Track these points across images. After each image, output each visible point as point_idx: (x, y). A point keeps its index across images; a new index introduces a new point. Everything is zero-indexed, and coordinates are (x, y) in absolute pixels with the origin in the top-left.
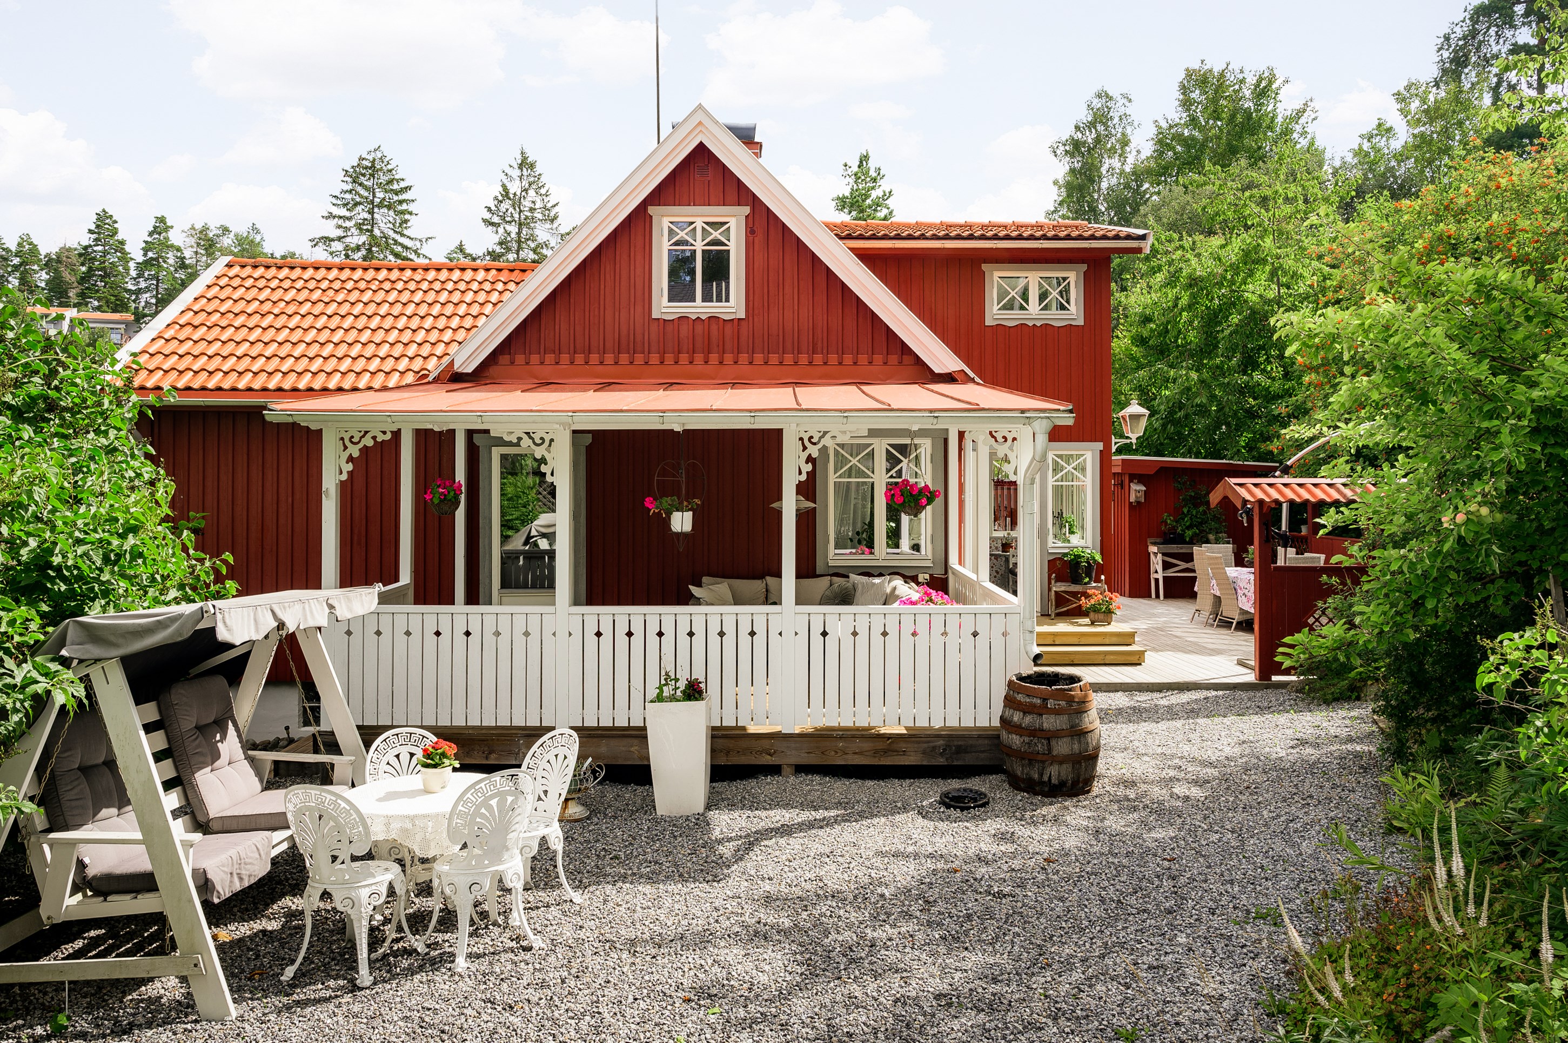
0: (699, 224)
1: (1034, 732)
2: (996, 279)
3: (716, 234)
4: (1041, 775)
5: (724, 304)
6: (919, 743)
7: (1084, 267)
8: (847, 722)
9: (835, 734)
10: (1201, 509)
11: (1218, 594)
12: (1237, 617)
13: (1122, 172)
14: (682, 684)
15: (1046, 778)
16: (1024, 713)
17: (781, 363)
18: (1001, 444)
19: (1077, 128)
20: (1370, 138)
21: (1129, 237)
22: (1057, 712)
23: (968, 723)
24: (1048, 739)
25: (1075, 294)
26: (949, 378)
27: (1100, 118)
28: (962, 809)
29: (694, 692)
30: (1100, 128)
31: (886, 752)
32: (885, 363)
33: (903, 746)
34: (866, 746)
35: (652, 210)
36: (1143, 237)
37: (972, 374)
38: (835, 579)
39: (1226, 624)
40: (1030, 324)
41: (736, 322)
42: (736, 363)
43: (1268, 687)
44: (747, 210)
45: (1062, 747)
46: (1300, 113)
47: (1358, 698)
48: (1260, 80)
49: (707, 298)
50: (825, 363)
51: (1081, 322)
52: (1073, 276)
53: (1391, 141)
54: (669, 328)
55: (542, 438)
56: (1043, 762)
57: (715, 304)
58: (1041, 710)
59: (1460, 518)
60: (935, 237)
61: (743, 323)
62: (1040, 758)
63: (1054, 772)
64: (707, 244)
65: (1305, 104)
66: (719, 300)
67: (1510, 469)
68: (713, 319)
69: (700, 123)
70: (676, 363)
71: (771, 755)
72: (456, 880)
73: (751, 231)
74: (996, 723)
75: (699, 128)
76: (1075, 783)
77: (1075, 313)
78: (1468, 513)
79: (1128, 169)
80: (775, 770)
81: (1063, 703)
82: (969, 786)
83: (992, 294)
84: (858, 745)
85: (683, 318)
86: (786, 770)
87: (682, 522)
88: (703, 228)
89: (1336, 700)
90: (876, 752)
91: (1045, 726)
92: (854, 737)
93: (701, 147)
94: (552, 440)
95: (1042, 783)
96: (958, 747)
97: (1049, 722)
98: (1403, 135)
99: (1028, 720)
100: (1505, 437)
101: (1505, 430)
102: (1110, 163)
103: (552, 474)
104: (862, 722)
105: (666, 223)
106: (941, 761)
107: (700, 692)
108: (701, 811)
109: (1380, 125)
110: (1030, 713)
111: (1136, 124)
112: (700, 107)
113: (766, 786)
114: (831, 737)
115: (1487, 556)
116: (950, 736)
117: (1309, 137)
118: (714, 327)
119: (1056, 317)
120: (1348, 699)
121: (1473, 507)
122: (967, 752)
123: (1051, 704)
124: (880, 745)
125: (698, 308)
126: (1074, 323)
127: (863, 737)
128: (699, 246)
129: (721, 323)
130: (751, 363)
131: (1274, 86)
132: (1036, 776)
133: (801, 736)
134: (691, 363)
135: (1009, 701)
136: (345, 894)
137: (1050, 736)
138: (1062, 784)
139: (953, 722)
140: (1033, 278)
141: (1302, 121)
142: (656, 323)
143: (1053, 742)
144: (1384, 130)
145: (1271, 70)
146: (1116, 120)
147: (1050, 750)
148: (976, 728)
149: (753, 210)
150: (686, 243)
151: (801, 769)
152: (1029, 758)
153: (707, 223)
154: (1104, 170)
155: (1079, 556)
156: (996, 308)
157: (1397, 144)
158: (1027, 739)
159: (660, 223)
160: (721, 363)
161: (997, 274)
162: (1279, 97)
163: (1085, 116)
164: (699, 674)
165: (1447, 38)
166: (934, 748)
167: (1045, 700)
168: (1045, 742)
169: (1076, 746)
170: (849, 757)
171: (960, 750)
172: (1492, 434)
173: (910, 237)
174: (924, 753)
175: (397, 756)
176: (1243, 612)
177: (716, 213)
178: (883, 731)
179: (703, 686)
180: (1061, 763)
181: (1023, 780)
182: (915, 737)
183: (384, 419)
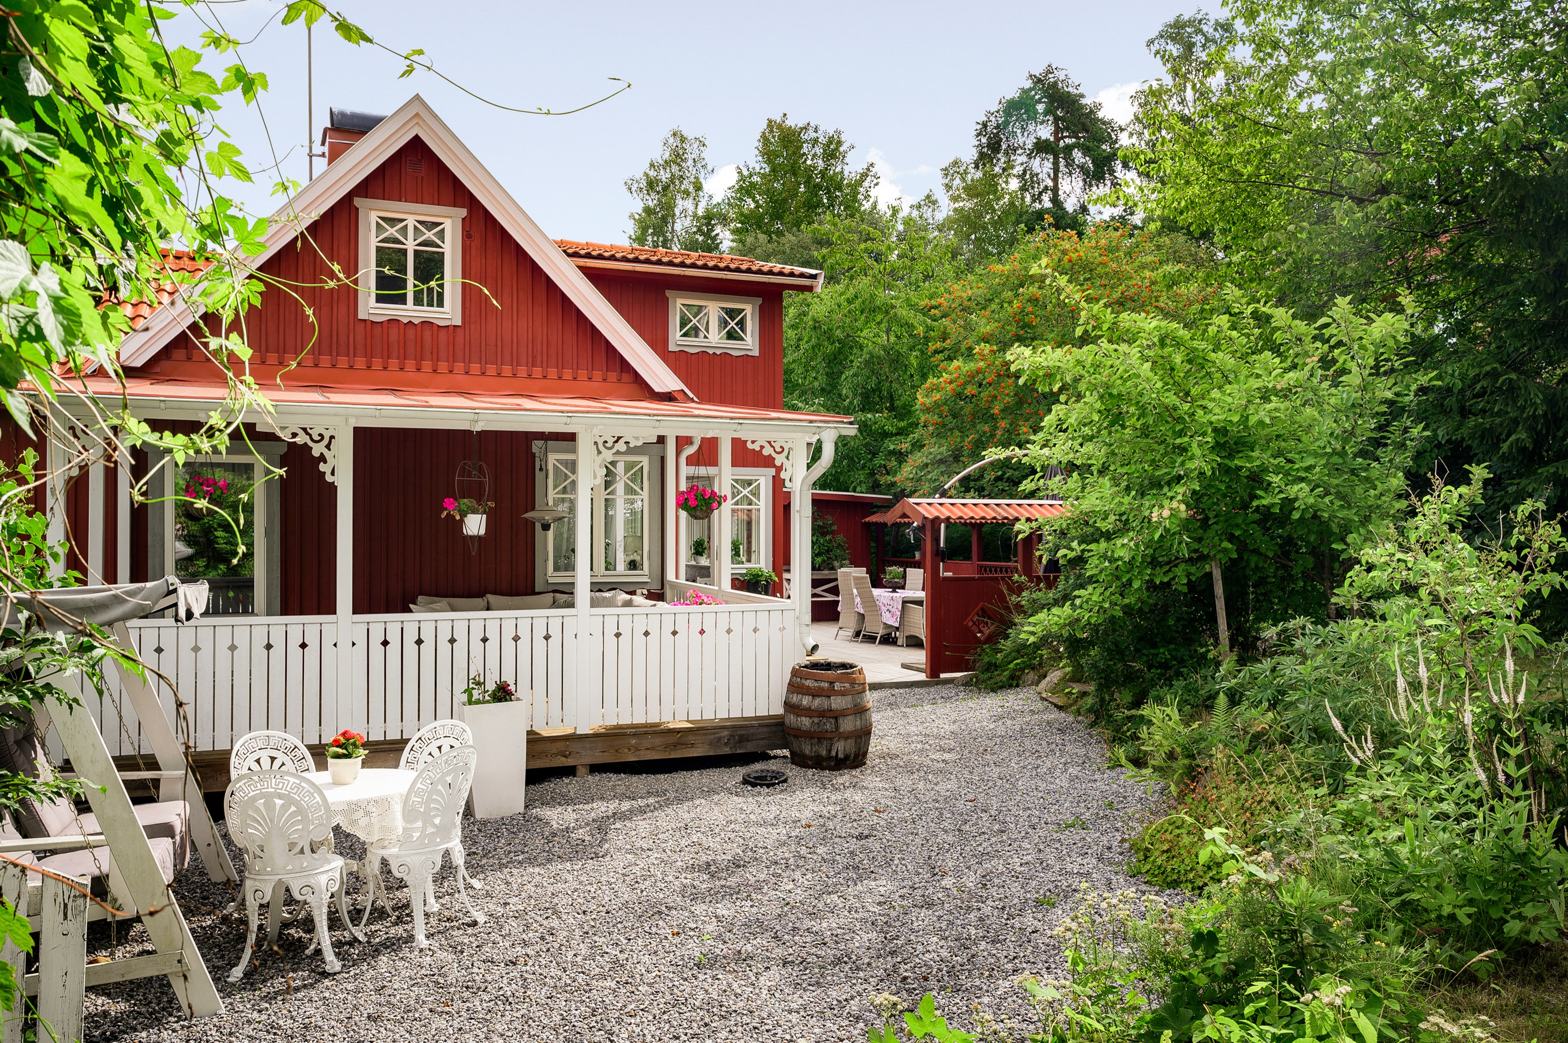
0: (411, 221)
1: (823, 714)
2: (679, 306)
3: (429, 235)
4: (830, 751)
5: (435, 309)
6: (705, 734)
7: (759, 301)
8: (640, 719)
9: (628, 731)
10: (828, 538)
11: (862, 611)
12: (881, 632)
13: (695, 215)
14: (491, 686)
15: (833, 753)
16: (813, 696)
17: (499, 375)
18: (779, 453)
19: (652, 165)
20: (919, 207)
21: (802, 275)
22: (843, 693)
23: (749, 713)
24: (836, 718)
25: (752, 325)
26: (668, 397)
27: (677, 157)
28: (768, 786)
29: (503, 694)
30: (675, 168)
31: (675, 746)
32: (605, 380)
33: (691, 738)
34: (658, 741)
35: (358, 202)
36: (814, 277)
37: (691, 395)
38: (558, 595)
39: (870, 639)
40: (711, 351)
41: (451, 329)
42: (451, 372)
43: (937, 683)
44: (463, 212)
45: (847, 725)
46: (864, 176)
47: (1017, 686)
48: (830, 142)
49: (418, 301)
50: (545, 377)
51: (756, 353)
52: (749, 310)
53: (936, 213)
54: (378, 331)
55: (320, 435)
56: (831, 739)
57: (425, 308)
58: (828, 694)
59: (1166, 513)
60: (625, 259)
61: (460, 332)
62: (828, 735)
63: (841, 748)
64: (419, 245)
65: (868, 169)
66: (430, 304)
67: (1202, 473)
68: (426, 324)
69: (417, 115)
70: (385, 368)
71: (565, 757)
72: (408, 860)
73: (467, 235)
74: (780, 710)
75: (416, 121)
76: (856, 756)
77: (750, 343)
78: (1171, 509)
79: (700, 212)
80: (570, 771)
81: (847, 685)
82: (766, 767)
83: (675, 321)
84: (649, 741)
85: (394, 322)
86: (581, 771)
87: (475, 525)
88: (415, 227)
89: (1001, 688)
90: (667, 747)
91: (834, 706)
92: (646, 733)
93: (416, 142)
94: (332, 437)
95: (829, 758)
96: (741, 736)
97: (837, 703)
98: (945, 209)
99: (817, 702)
100: (1195, 450)
101: (1194, 445)
102: (683, 205)
103: (333, 473)
104: (653, 719)
105: (374, 217)
106: (726, 750)
107: (510, 694)
108: (522, 810)
109: (928, 197)
110: (819, 696)
111: (710, 168)
112: (417, 97)
113: (568, 785)
114: (624, 735)
115: (1180, 543)
116: (734, 727)
117: (872, 200)
118: (427, 333)
119: (735, 348)
120: (1010, 686)
121: (1175, 504)
122: (748, 741)
123: (837, 686)
124: (672, 739)
125: (409, 312)
126: (750, 353)
127: (655, 733)
128: (410, 246)
129: (435, 329)
130: (467, 373)
131: (841, 149)
132: (824, 753)
133: (596, 736)
134: (402, 369)
135: (793, 687)
136: (304, 882)
137: (836, 716)
138: (847, 757)
139: (736, 714)
140: (714, 309)
141: (866, 184)
142: (362, 325)
143: (841, 720)
144: (930, 200)
145: (839, 133)
146: (690, 163)
147: (837, 728)
148: (757, 718)
149: (470, 212)
150: (397, 241)
151: (596, 769)
152: (817, 737)
153: (419, 222)
154: (677, 212)
155: (758, 575)
156: (679, 334)
157: (940, 216)
158: (816, 720)
159: (367, 217)
160: (435, 371)
161: (680, 302)
162: (847, 160)
163: (660, 154)
164: (508, 678)
165: (985, 125)
166: (720, 739)
167: (831, 683)
168: (833, 721)
169: (858, 723)
170: (642, 752)
171: (742, 739)
172: (1183, 449)
173: (600, 257)
174: (711, 744)
175: (258, 761)
176: (887, 626)
177: (431, 212)
178: (671, 726)
179: (512, 688)
180: (846, 739)
181: (811, 758)
182: (700, 731)
183: (157, 404)
